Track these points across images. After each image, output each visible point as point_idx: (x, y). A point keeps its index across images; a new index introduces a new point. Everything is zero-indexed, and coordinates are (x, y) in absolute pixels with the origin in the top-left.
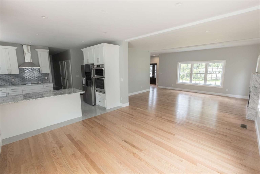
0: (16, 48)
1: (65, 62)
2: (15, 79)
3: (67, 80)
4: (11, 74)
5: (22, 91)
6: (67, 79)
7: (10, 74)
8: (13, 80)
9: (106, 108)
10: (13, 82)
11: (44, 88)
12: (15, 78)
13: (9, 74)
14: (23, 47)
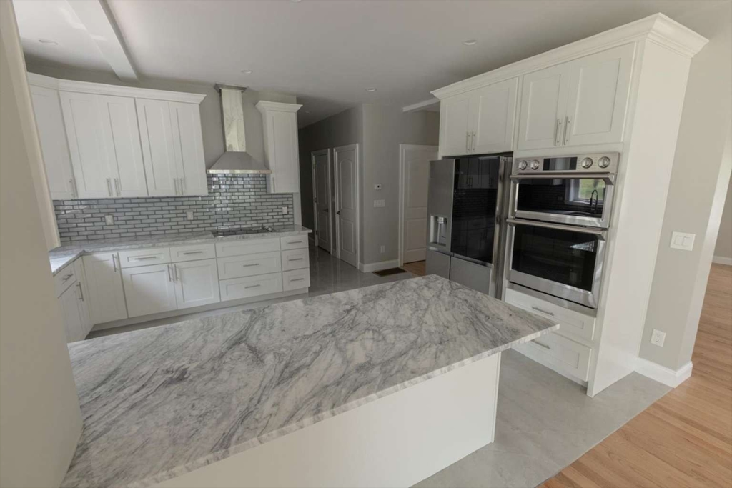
0: (201, 97)
1: (336, 154)
2: (196, 214)
3: (337, 217)
4: (184, 195)
5: (216, 257)
6: (339, 213)
7: (181, 195)
8: (190, 216)
9: (584, 388)
10: (189, 223)
11: (282, 249)
12: (195, 211)
13: (178, 195)
14: (221, 95)
